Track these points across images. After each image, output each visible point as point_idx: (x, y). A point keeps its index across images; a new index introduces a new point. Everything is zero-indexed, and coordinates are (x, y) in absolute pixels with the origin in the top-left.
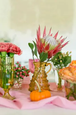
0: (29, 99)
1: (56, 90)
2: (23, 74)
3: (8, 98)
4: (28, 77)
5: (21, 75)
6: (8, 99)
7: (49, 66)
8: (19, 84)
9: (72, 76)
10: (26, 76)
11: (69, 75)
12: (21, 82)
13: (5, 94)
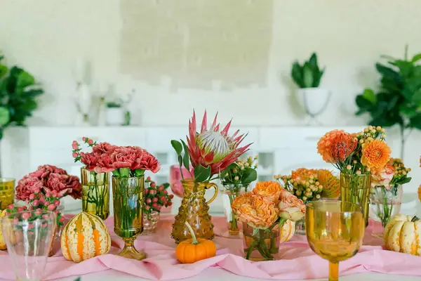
0: (173, 256)
1: (227, 234)
2: (159, 203)
3: (131, 256)
4: (168, 207)
5: (155, 205)
6: (133, 258)
7: (212, 188)
8: (150, 223)
9: (256, 217)
10: (166, 206)
11: (250, 215)
12: (155, 218)
13: (126, 247)
